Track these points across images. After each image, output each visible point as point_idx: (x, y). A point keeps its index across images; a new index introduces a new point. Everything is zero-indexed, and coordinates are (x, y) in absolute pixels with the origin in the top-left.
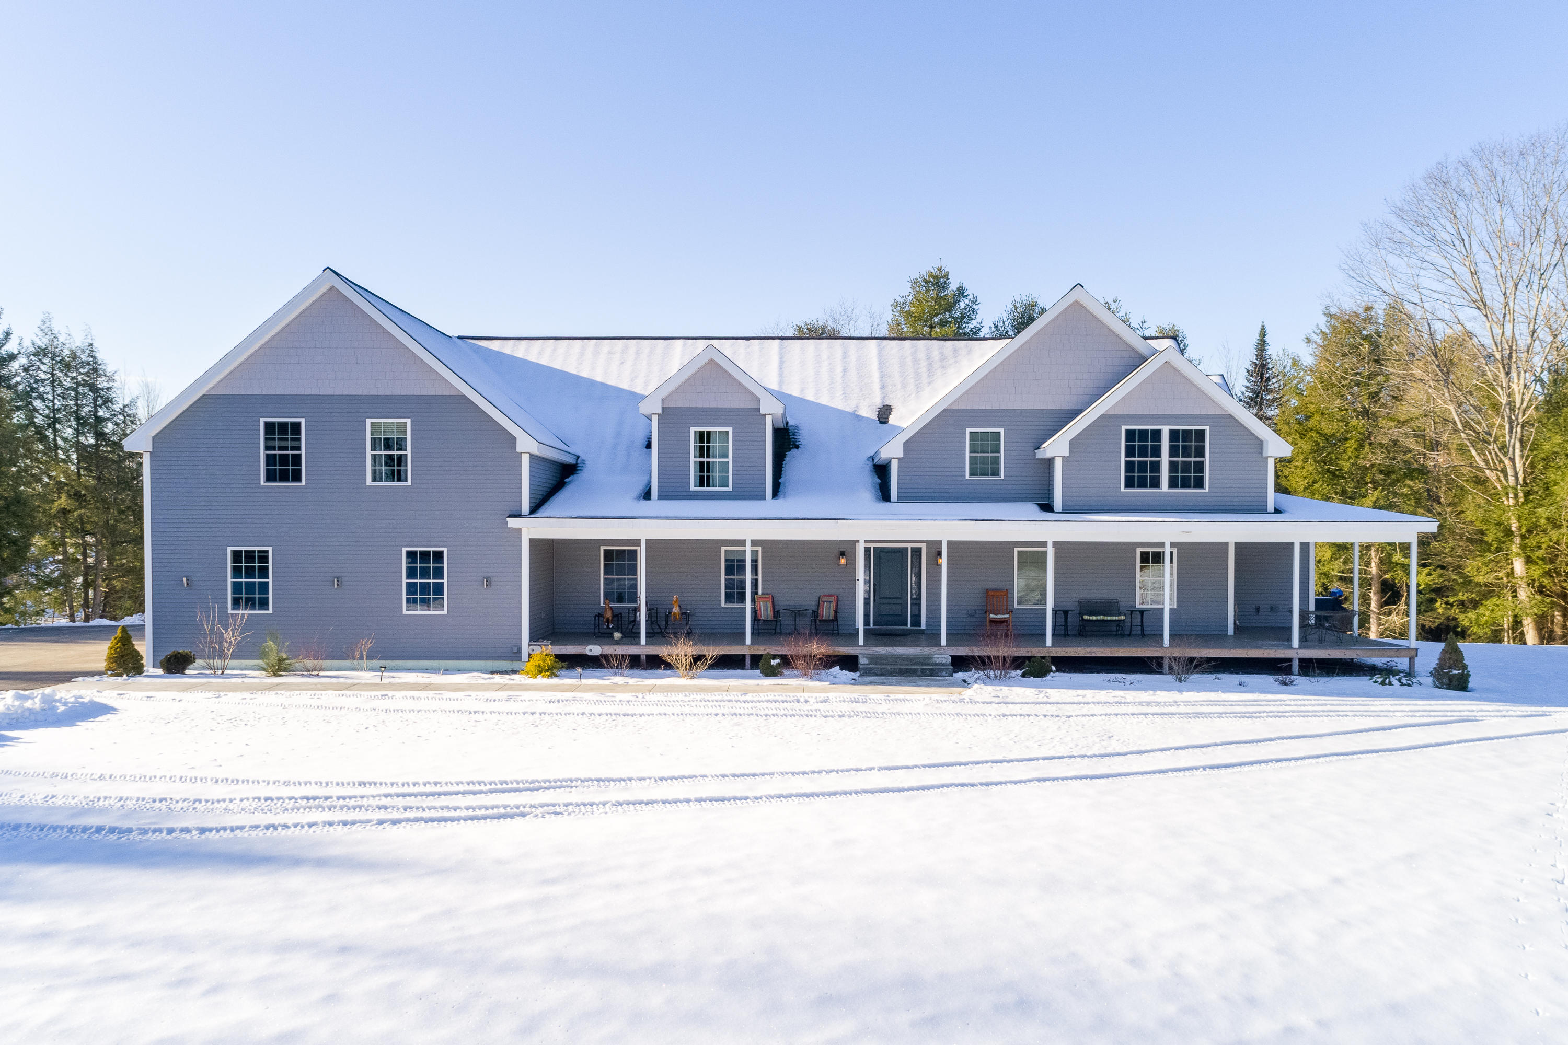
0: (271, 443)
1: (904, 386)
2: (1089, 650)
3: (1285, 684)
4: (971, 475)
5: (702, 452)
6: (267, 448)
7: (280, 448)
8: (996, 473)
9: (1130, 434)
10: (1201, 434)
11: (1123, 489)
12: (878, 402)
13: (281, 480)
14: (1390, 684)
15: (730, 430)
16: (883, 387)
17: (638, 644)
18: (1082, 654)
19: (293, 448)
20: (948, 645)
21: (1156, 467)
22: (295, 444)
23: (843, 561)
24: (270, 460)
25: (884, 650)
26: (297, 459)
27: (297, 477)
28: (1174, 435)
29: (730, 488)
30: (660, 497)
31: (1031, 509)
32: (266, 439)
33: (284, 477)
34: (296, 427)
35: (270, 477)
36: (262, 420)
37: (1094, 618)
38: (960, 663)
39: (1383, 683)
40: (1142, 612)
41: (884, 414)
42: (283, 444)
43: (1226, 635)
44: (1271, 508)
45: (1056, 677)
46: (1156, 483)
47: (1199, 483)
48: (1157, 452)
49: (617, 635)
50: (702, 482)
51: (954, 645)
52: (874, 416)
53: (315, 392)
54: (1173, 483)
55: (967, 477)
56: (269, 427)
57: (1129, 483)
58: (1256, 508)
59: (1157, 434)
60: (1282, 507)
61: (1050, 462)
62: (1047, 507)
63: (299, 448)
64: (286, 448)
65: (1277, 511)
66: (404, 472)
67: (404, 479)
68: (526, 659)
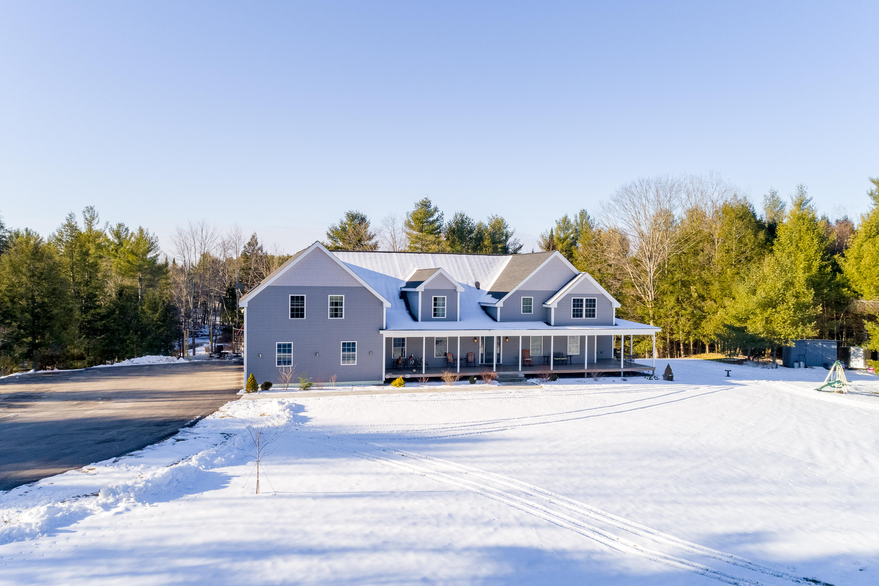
0: (293, 304)
1: (481, 274)
2: (564, 371)
3: (624, 380)
4: (523, 312)
5: (435, 305)
6: (292, 305)
7: (297, 305)
8: (530, 311)
9: (574, 300)
10: (594, 300)
11: (572, 318)
12: (474, 281)
13: (296, 317)
14: (652, 379)
15: (446, 297)
16: (474, 274)
17: (422, 373)
18: (562, 372)
19: (301, 305)
20: (522, 370)
21: (581, 311)
22: (302, 304)
23: (476, 341)
24: (292, 310)
25: (502, 373)
26: (302, 310)
27: (302, 316)
28: (587, 300)
29: (445, 317)
30: (422, 320)
31: (543, 325)
32: (291, 302)
33: (297, 316)
34: (302, 298)
35: (292, 316)
36: (290, 295)
37: (557, 359)
38: (528, 376)
39: (650, 379)
40: (571, 356)
41: (477, 285)
42: (297, 304)
43: (594, 363)
44: (614, 324)
45: (559, 380)
46: (581, 316)
47: (594, 316)
48: (582, 306)
49: (414, 371)
50: (435, 315)
51: (524, 371)
52: (474, 286)
53: (310, 285)
54: (586, 317)
55: (522, 313)
56: (292, 298)
57: (574, 316)
58: (609, 324)
59: (582, 300)
60: (617, 323)
61: (549, 309)
62: (549, 324)
63: (303, 305)
64: (298, 305)
65: (616, 325)
66: (342, 314)
67: (341, 317)
68: (384, 380)
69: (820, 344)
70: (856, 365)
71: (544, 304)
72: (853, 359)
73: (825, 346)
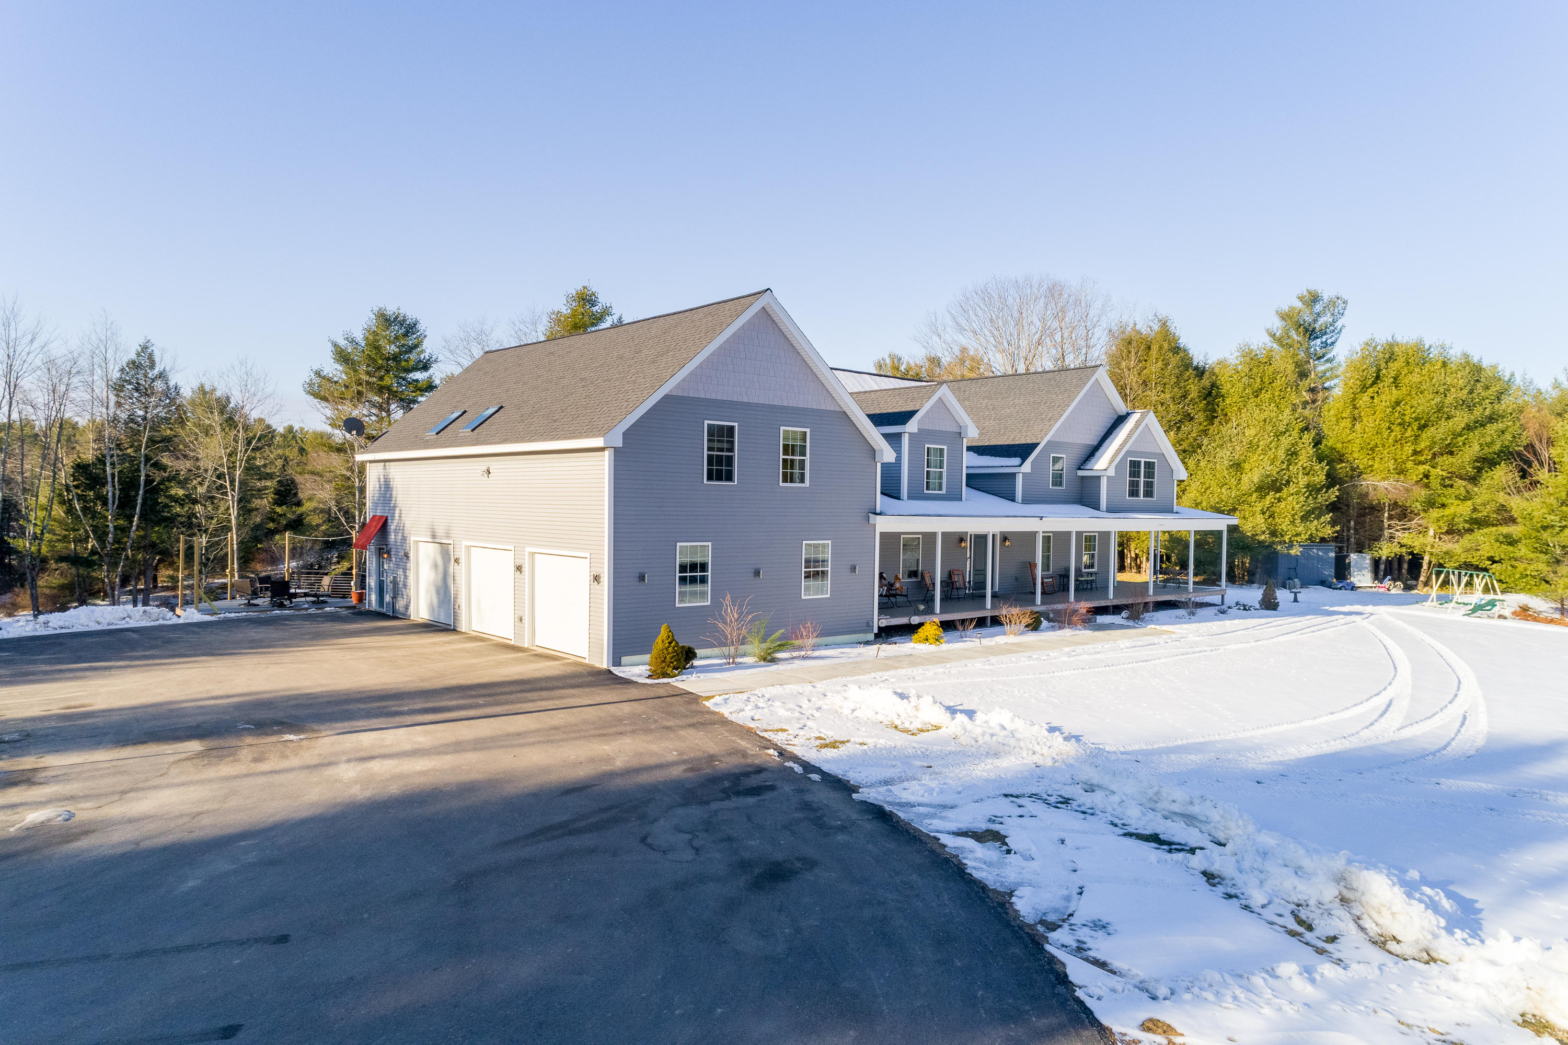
0: (712, 445)
4: (1052, 485)
5: (928, 463)
6: (709, 449)
7: (719, 450)
8: (1061, 484)
9: (1131, 463)
10: (1154, 465)
11: (1126, 497)
13: (718, 479)
15: (945, 447)
19: (729, 450)
21: (1138, 483)
22: (730, 445)
24: (710, 460)
26: (731, 460)
27: (729, 478)
28: (1146, 464)
29: (944, 491)
30: (909, 498)
32: (709, 440)
33: (720, 477)
34: (731, 431)
35: (710, 476)
36: (706, 423)
42: (720, 445)
44: (1175, 510)
46: (1137, 496)
47: (1151, 495)
48: (1139, 474)
50: (929, 486)
53: (745, 399)
54: (1143, 495)
55: (1050, 487)
56: (711, 429)
57: (1130, 494)
58: (1170, 510)
59: (1141, 464)
63: (732, 450)
64: (723, 450)
65: (1177, 512)
66: (803, 475)
67: (802, 480)
68: (876, 631)
69: (1315, 550)
70: (1359, 581)
71: (1079, 469)
72: (1356, 573)
73: (1320, 553)
